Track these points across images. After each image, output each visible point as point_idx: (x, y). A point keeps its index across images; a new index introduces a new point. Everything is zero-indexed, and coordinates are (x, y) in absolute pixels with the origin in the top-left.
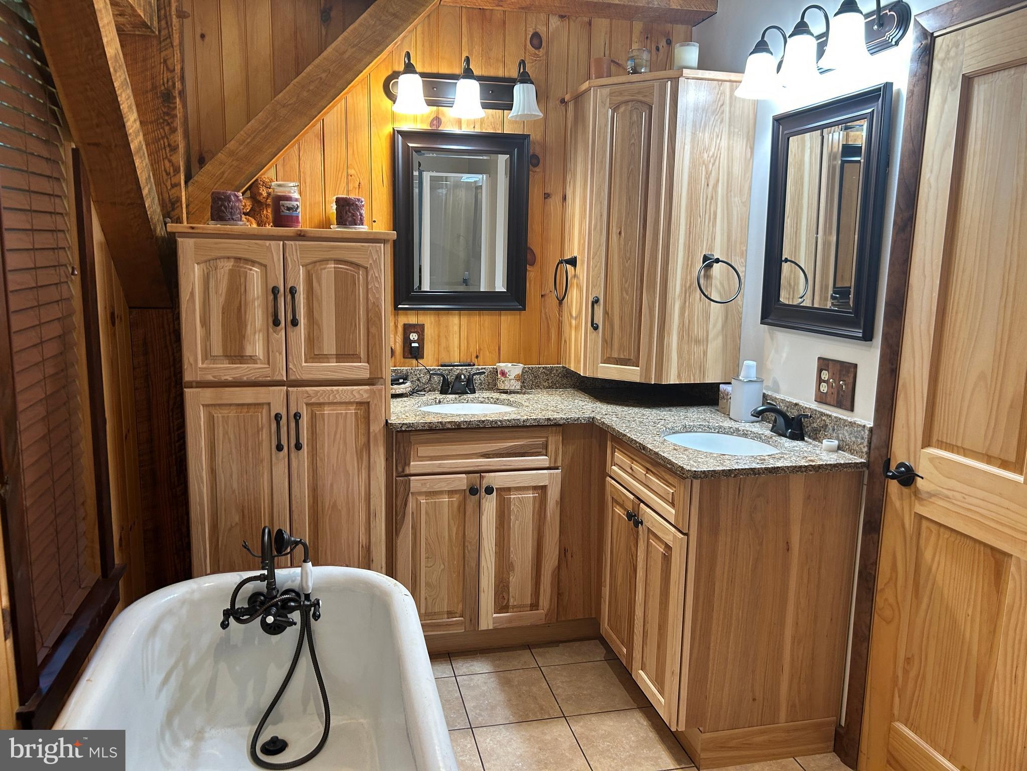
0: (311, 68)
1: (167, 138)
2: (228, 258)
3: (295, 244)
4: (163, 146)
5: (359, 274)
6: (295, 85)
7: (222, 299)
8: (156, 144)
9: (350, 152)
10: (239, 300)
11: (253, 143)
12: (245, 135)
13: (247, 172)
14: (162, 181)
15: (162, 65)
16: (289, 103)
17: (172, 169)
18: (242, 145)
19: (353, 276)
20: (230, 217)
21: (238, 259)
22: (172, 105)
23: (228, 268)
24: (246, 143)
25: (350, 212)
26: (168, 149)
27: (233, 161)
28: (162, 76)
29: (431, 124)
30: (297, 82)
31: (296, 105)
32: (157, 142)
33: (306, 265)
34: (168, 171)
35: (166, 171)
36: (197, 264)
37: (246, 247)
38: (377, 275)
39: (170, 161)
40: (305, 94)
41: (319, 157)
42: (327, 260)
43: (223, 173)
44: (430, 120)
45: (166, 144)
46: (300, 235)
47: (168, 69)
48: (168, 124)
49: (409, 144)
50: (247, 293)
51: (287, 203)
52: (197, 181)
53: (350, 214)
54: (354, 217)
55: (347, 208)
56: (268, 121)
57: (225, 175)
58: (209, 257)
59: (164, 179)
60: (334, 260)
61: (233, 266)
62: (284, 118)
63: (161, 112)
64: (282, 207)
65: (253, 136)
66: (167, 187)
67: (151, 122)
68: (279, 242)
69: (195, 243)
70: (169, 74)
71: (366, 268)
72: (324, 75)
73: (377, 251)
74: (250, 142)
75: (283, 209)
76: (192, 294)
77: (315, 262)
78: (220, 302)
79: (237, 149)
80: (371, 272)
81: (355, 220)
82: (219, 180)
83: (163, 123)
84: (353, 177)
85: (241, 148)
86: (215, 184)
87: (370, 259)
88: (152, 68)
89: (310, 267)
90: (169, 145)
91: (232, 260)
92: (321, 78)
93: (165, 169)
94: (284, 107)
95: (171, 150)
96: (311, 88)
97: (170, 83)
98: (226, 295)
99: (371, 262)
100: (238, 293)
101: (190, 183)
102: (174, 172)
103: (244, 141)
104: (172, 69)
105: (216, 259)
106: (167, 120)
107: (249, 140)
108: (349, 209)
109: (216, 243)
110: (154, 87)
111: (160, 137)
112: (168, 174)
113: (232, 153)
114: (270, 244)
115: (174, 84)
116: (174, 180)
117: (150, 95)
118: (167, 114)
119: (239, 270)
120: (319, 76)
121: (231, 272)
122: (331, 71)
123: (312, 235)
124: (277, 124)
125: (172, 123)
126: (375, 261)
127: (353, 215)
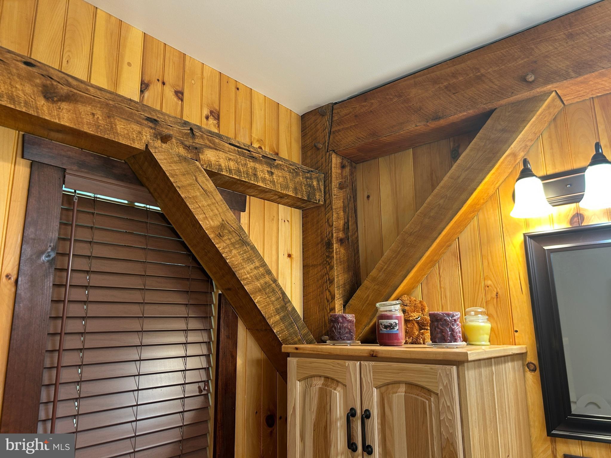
0: (430, 198)
1: (328, 274)
2: (320, 377)
3: (369, 365)
4: (326, 280)
5: (429, 400)
6: (418, 215)
7: (314, 417)
8: (322, 280)
9: (486, 264)
10: (325, 419)
11: (389, 269)
12: (383, 264)
13: (385, 294)
14: (324, 307)
15: (326, 223)
16: (414, 231)
17: (330, 297)
18: (381, 271)
19: (423, 403)
20: (338, 336)
21: (327, 378)
22: (331, 250)
23: (318, 387)
24: (384, 269)
25: (439, 328)
26: (328, 282)
27: (375, 285)
28: (326, 231)
29: (571, 221)
30: (420, 212)
31: (420, 232)
32: (322, 278)
33: (380, 387)
34: (328, 299)
35: (327, 299)
36: (299, 380)
37: (331, 367)
38: (449, 404)
39: (329, 291)
40: (427, 220)
41: (458, 272)
42: (399, 382)
43: (368, 296)
44: (569, 218)
45: (327, 279)
46: (372, 356)
47: (329, 225)
48: (329, 264)
49: (544, 247)
50: (332, 413)
51: (386, 322)
52: (351, 305)
53: (439, 330)
54: (444, 334)
55: (436, 323)
56: (399, 249)
57: (370, 298)
58: (307, 375)
59: (326, 305)
60: (406, 384)
61: (323, 384)
62: (411, 244)
63: (325, 256)
64: (380, 326)
65: (388, 263)
66: (327, 311)
67: (320, 265)
68: (356, 362)
69: (297, 362)
70: (330, 228)
71: (437, 394)
72: (441, 202)
73: (447, 375)
74: (386, 269)
75: (381, 328)
76: (294, 408)
77: (388, 384)
78: (313, 419)
79: (378, 275)
80: (442, 400)
81: (444, 336)
82: (365, 302)
83: (326, 263)
84: (490, 287)
85: (380, 274)
86: (363, 306)
87: (440, 384)
88: (321, 227)
89: (383, 389)
90: (329, 279)
91: (323, 379)
92: (439, 204)
93: (326, 297)
94: (410, 235)
95: (330, 283)
96: (432, 214)
97: (330, 235)
98: (316, 412)
99: (441, 387)
100: (325, 413)
101: (347, 307)
102: (331, 299)
103: (382, 268)
104: (331, 224)
105: (312, 377)
106: (328, 261)
107: (385, 267)
108: (438, 325)
109: (311, 363)
110: (322, 239)
111: (324, 273)
112: (328, 301)
113: (374, 279)
114: (349, 364)
115: (332, 234)
116: (332, 306)
117: (320, 245)
118: (328, 257)
119: (326, 389)
120: (438, 203)
121: (321, 389)
122: (448, 196)
123: (383, 355)
124: (406, 250)
125: (331, 263)
126: (445, 387)
127: (442, 331)
